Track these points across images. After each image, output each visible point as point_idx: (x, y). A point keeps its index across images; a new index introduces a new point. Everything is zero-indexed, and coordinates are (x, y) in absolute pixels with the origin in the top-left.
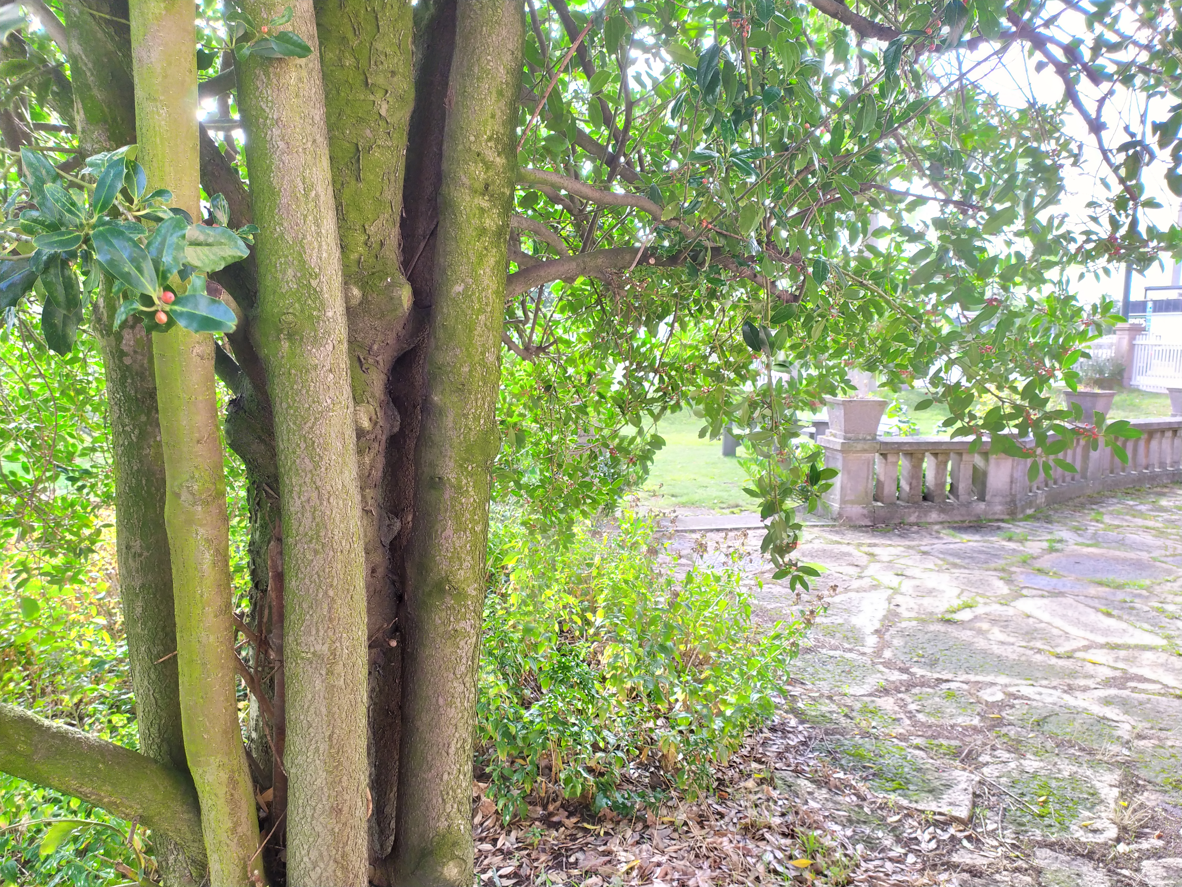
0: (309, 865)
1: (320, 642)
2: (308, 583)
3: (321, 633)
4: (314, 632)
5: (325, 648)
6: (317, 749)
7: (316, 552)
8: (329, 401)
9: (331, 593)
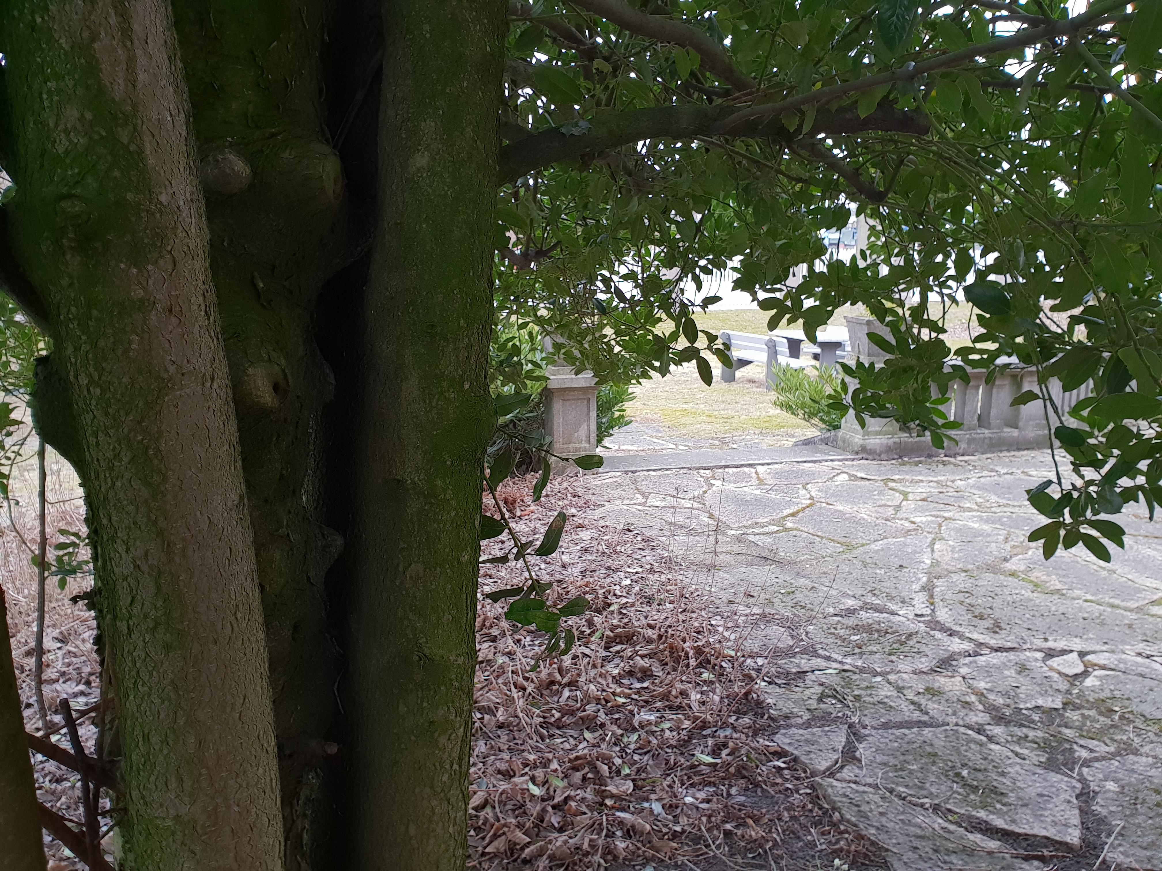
1: (186, 799)
2: (157, 701)
3: (188, 785)
4: (173, 784)
5: (197, 809)
8: (172, 369)
9: (201, 715)
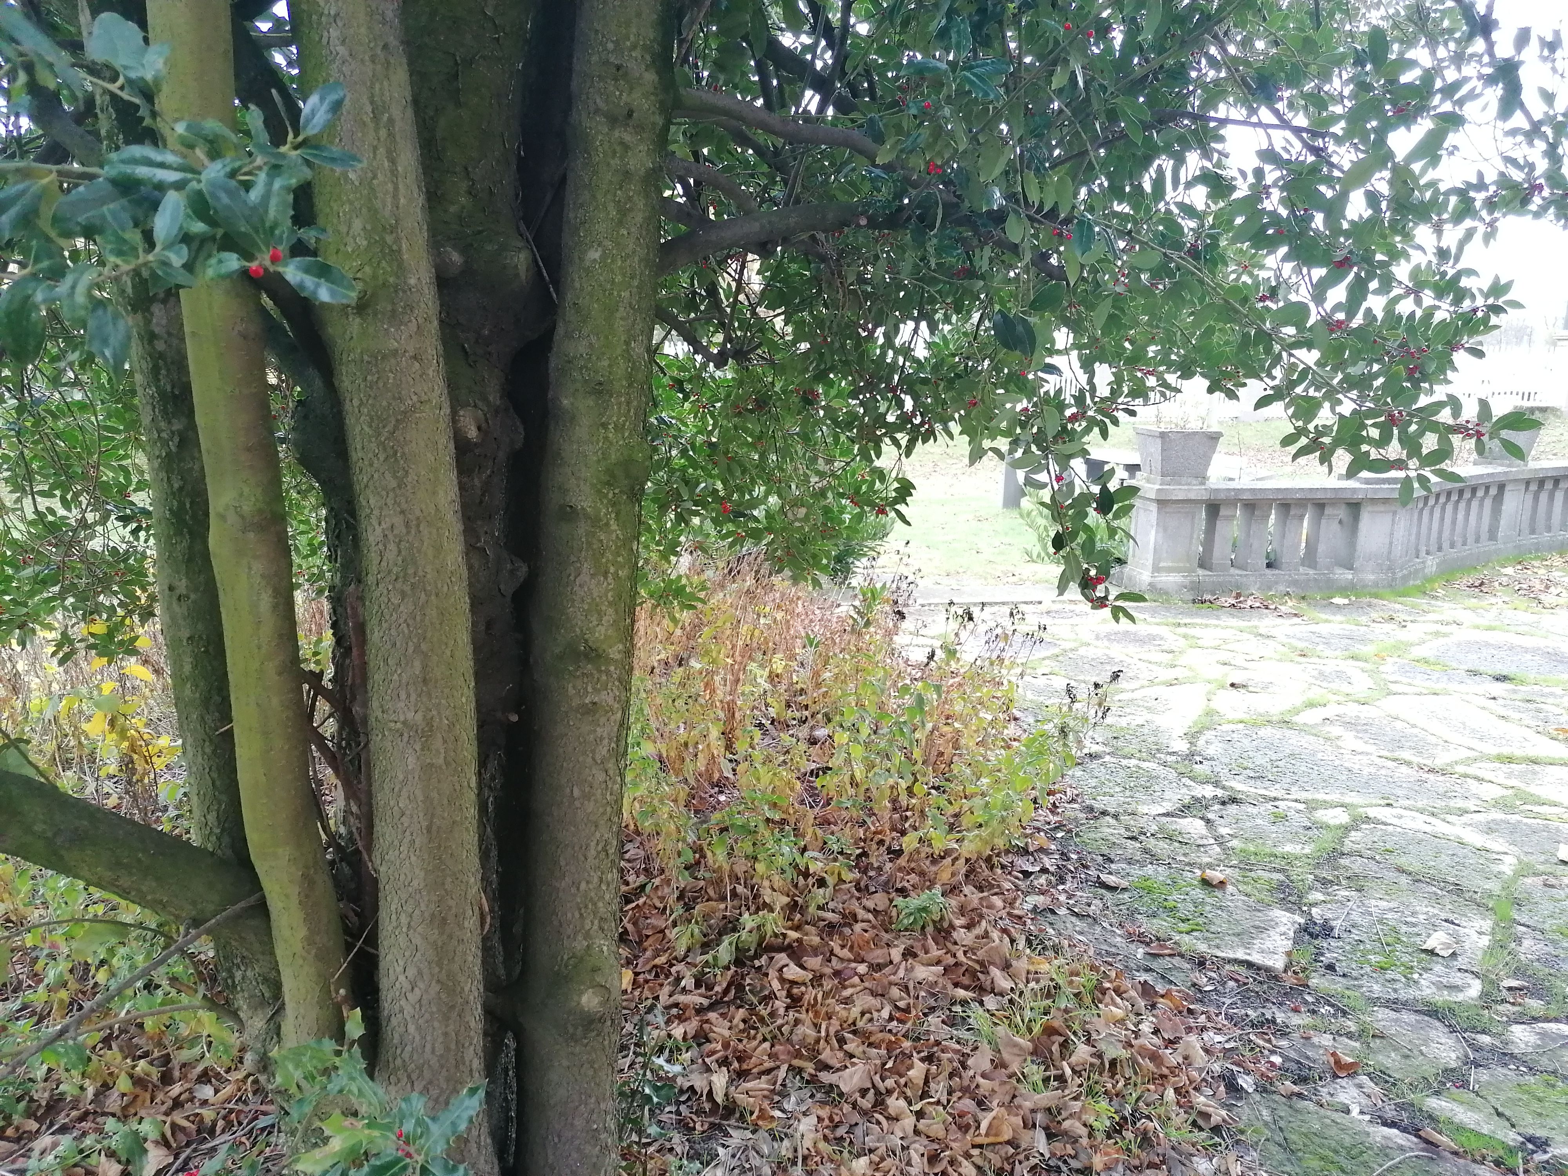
0: (407, 986)
1: (412, 709)
2: (395, 634)
3: (413, 697)
5: (419, 717)
6: (412, 843)
7: (404, 594)
8: (414, 398)
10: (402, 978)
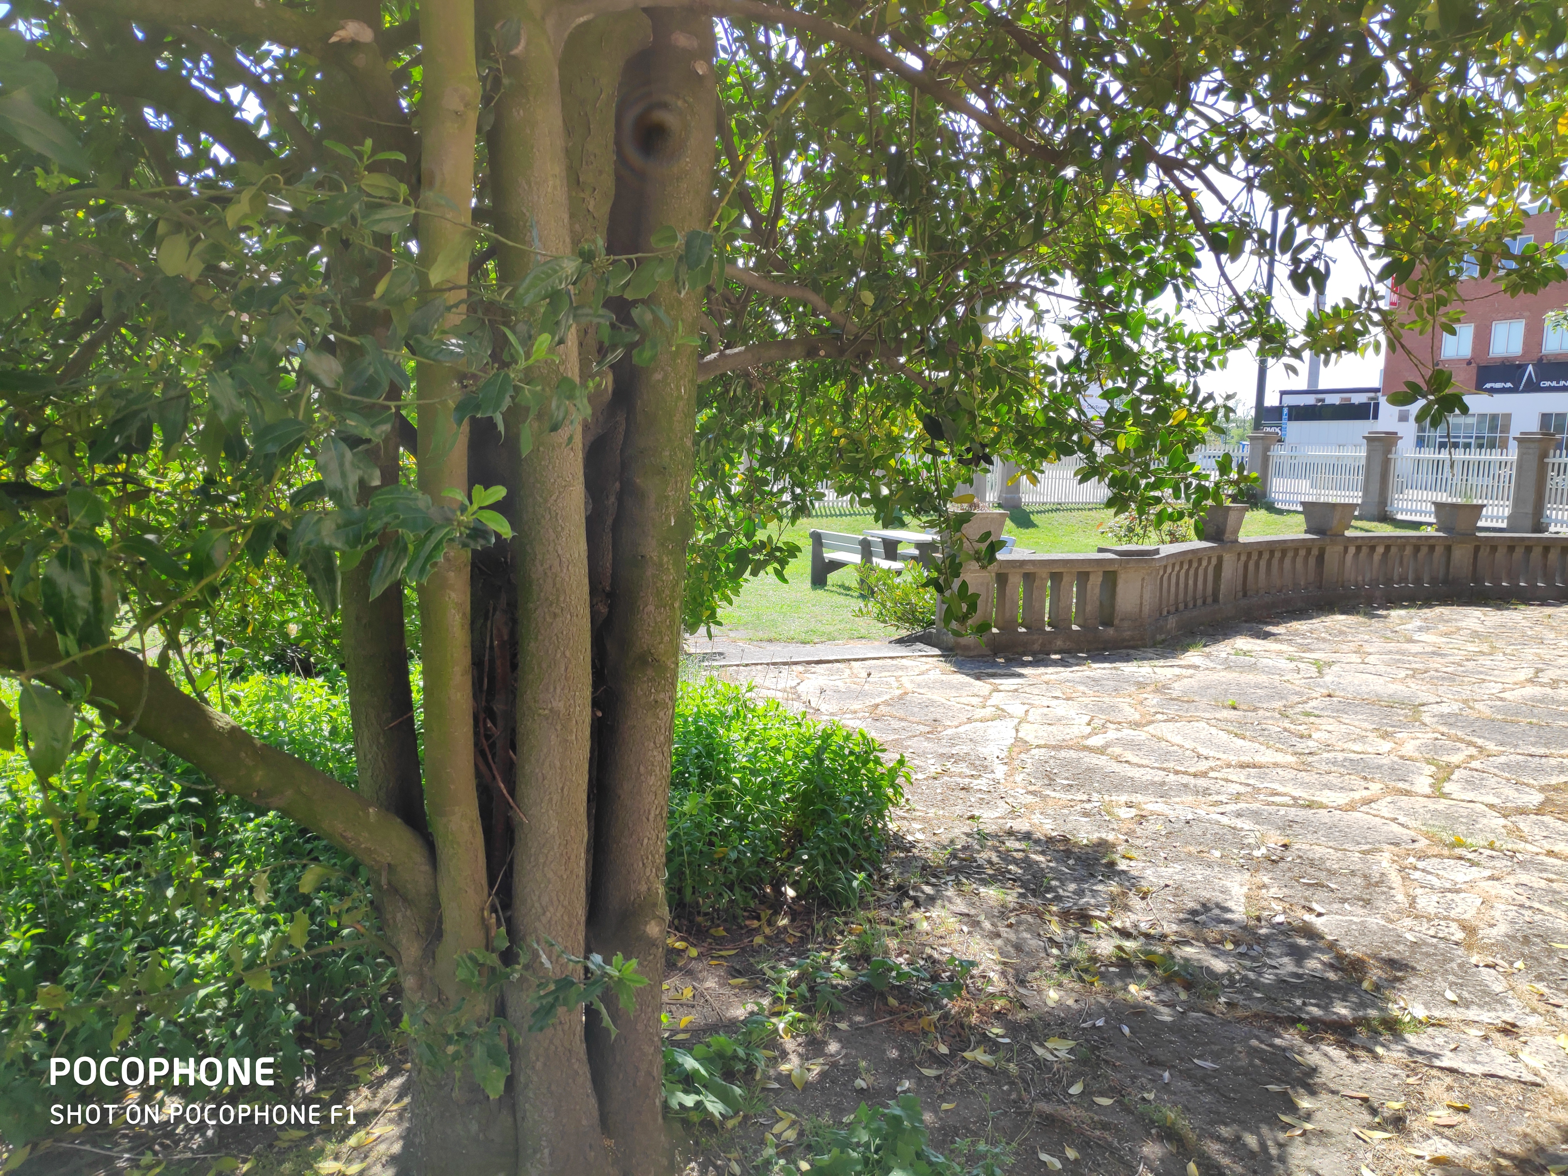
0: (540, 910)
1: (557, 699)
3: (558, 690)
4: (552, 690)
5: (561, 704)
6: (551, 800)
7: (555, 615)
9: (568, 654)
10: (537, 905)
